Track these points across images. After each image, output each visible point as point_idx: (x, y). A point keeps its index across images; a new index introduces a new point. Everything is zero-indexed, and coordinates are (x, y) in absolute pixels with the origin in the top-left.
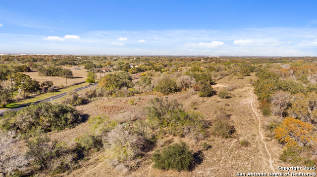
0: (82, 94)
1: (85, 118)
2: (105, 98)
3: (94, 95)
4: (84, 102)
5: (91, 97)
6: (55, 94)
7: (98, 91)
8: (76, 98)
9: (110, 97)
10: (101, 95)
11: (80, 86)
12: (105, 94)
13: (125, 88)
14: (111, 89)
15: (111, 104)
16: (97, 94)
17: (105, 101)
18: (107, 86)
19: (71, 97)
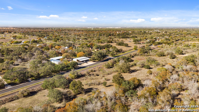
0: (132, 54)
1: (133, 61)
2: (139, 56)
3: (136, 55)
4: (133, 57)
5: (135, 55)
6: (124, 53)
7: (137, 54)
8: (131, 56)
9: (141, 56)
10: (138, 55)
11: (131, 51)
12: (139, 55)
13: (146, 53)
14: (141, 53)
15: (140, 58)
16: (137, 55)
17: (139, 57)
18: (140, 52)
19: (130, 55)
